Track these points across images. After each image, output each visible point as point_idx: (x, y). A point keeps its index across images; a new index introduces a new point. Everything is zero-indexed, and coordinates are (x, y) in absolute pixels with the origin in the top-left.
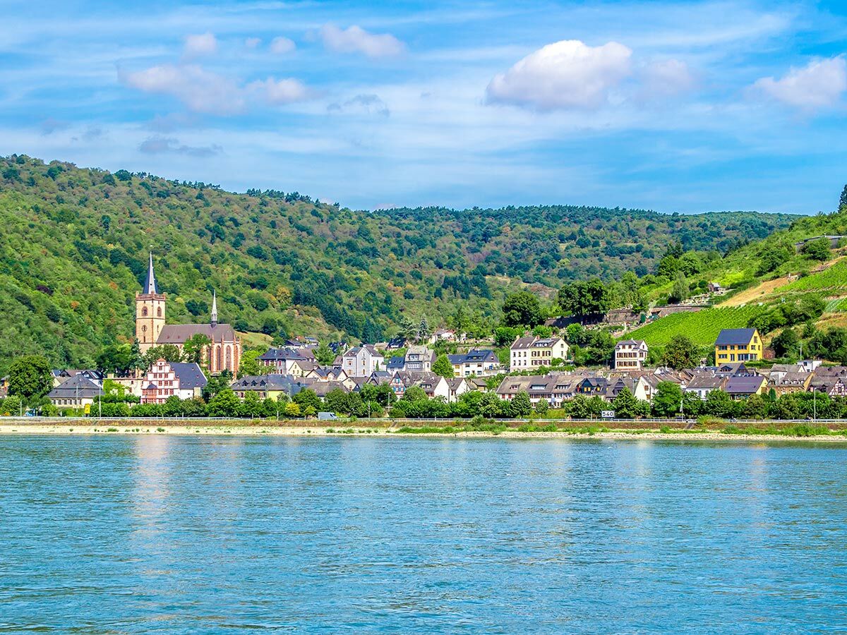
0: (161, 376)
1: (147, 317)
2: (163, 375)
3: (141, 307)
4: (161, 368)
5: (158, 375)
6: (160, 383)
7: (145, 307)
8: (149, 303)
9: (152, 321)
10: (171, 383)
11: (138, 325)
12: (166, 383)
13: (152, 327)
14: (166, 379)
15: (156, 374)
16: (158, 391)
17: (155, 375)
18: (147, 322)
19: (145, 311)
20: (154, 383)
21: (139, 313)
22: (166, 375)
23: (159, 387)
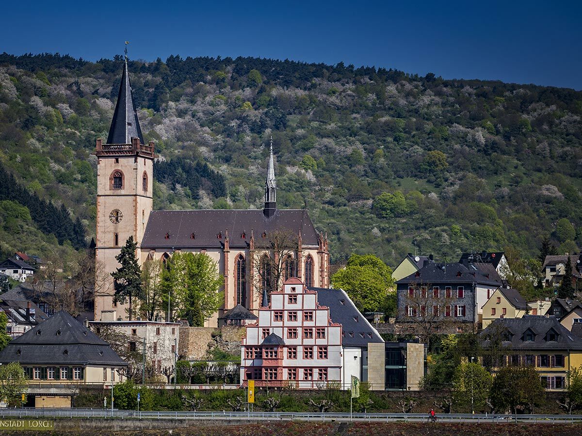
0: (293, 316)
1: (123, 192)
2: (300, 314)
3: (110, 171)
4: (293, 298)
5: (286, 314)
6: (293, 332)
7: (117, 171)
8: (126, 164)
9: (135, 201)
10: (321, 332)
11: (100, 209)
12: (308, 333)
13: (135, 214)
14: (307, 324)
15: (282, 312)
16: (285, 350)
17: (279, 315)
18: (123, 204)
19: (118, 180)
20: (278, 332)
21: (104, 184)
22: (308, 315)
23: (288, 342)
